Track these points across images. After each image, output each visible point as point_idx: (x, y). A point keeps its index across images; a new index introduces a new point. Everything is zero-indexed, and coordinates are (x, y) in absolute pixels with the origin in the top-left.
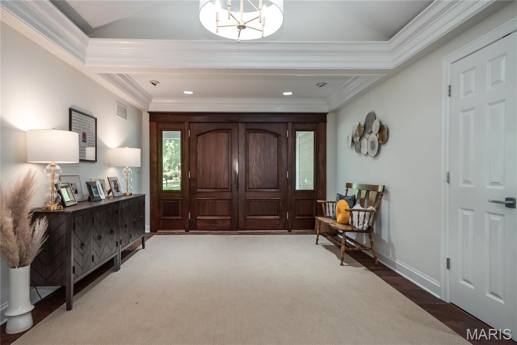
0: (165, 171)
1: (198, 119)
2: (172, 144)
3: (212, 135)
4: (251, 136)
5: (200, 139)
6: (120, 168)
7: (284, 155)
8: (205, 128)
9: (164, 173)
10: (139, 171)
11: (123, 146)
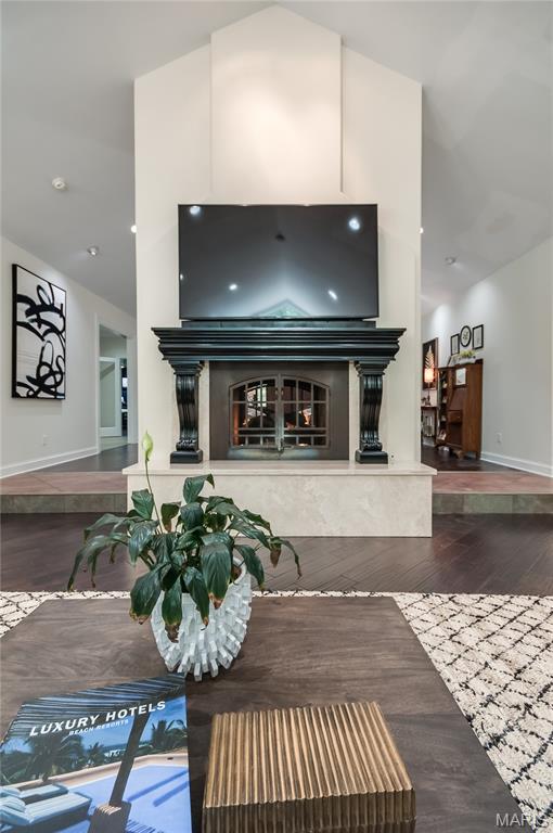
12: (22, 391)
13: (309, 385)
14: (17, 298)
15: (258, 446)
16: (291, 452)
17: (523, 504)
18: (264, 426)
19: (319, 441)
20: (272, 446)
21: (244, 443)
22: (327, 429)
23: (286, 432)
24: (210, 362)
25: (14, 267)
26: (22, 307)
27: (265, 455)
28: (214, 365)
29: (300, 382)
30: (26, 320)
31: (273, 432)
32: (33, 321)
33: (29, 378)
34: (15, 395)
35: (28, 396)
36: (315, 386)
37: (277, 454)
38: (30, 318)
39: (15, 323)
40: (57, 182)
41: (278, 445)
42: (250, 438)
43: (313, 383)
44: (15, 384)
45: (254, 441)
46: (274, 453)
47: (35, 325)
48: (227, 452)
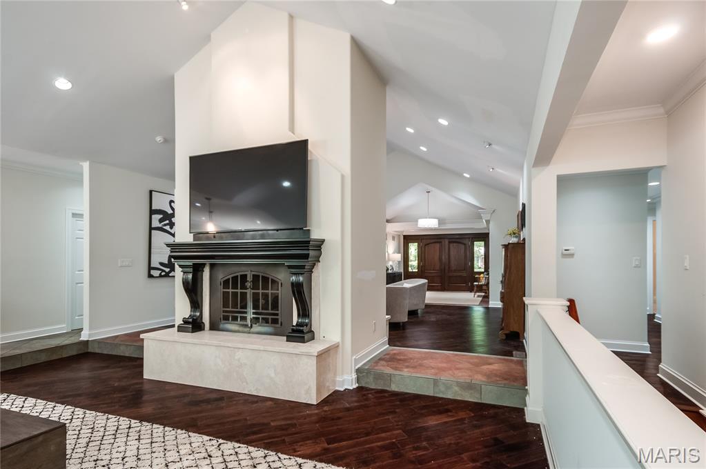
0: (411, 261)
1: (425, 237)
2: (413, 249)
3: (433, 245)
4: (451, 245)
5: (426, 247)
6: (393, 261)
7: (468, 253)
8: (429, 241)
9: (410, 263)
10: (399, 262)
11: (394, 253)
12: (155, 273)
13: (268, 278)
14: (153, 212)
15: (236, 322)
16: (256, 328)
17: (443, 389)
18: (241, 308)
19: (275, 321)
20: (245, 323)
21: (229, 320)
22: (279, 312)
23: (254, 313)
24: (211, 264)
25: (151, 192)
26: (156, 217)
27: (241, 329)
28: (212, 266)
29: (262, 276)
30: (160, 225)
31: (246, 313)
32: (165, 225)
33: (161, 264)
34: (150, 276)
35: (161, 276)
36: (272, 279)
37: (248, 329)
38: (163, 223)
39: (151, 229)
40: (159, 139)
41: (249, 322)
42: (232, 317)
43: (270, 277)
44: (150, 268)
45: (235, 319)
46: (247, 328)
47: (167, 228)
48: (219, 325)
